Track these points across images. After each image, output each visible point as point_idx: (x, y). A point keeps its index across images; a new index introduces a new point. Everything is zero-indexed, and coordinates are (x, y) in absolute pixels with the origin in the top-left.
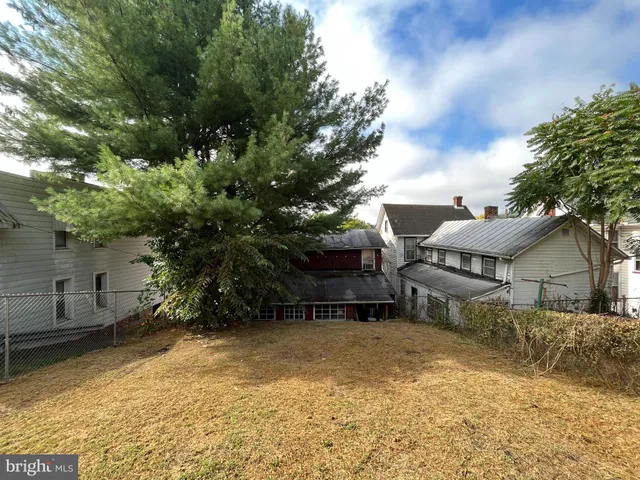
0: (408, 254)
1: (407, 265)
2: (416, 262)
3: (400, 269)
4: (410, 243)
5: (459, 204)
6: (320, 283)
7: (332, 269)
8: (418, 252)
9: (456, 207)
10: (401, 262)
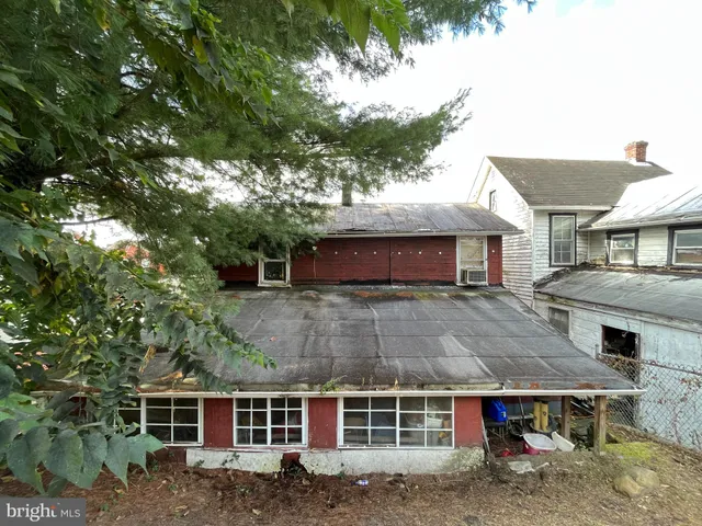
0: (559, 251)
1: (556, 275)
2: (575, 268)
3: (539, 285)
4: (563, 225)
5: (641, 156)
6: (360, 313)
7: (389, 282)
8: (581, 246)
9: (634, 162)
10: (541, 268)
